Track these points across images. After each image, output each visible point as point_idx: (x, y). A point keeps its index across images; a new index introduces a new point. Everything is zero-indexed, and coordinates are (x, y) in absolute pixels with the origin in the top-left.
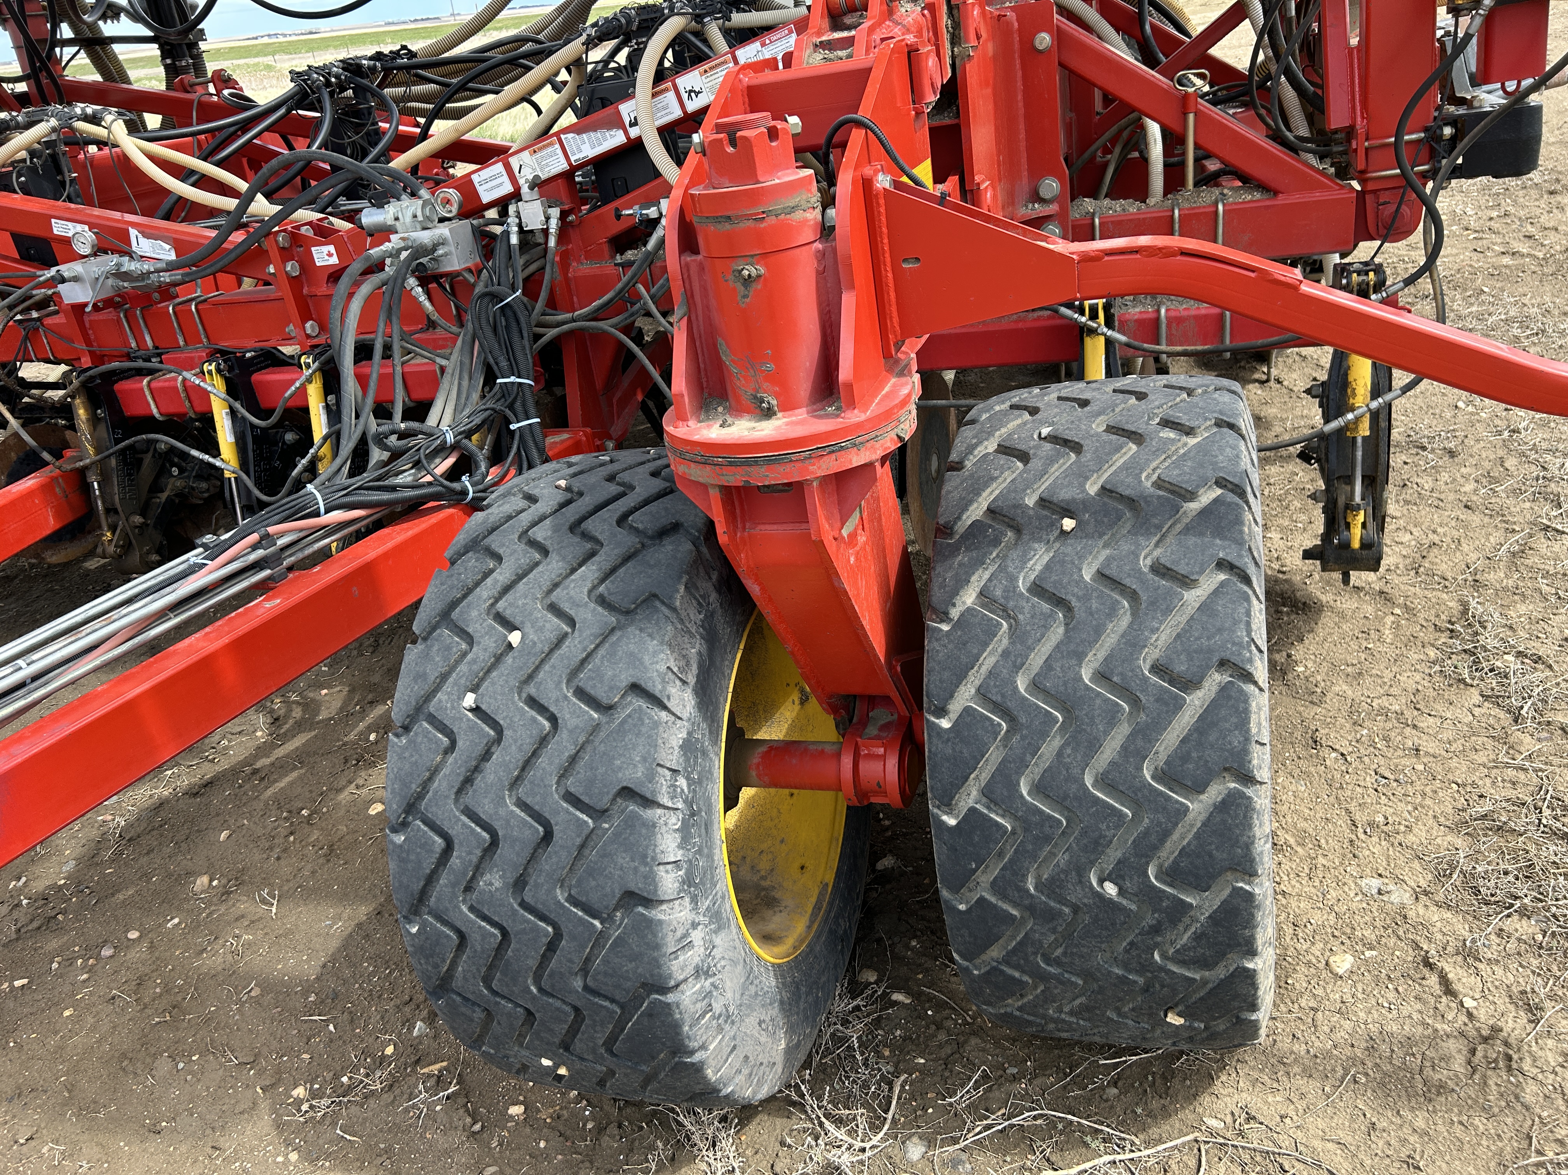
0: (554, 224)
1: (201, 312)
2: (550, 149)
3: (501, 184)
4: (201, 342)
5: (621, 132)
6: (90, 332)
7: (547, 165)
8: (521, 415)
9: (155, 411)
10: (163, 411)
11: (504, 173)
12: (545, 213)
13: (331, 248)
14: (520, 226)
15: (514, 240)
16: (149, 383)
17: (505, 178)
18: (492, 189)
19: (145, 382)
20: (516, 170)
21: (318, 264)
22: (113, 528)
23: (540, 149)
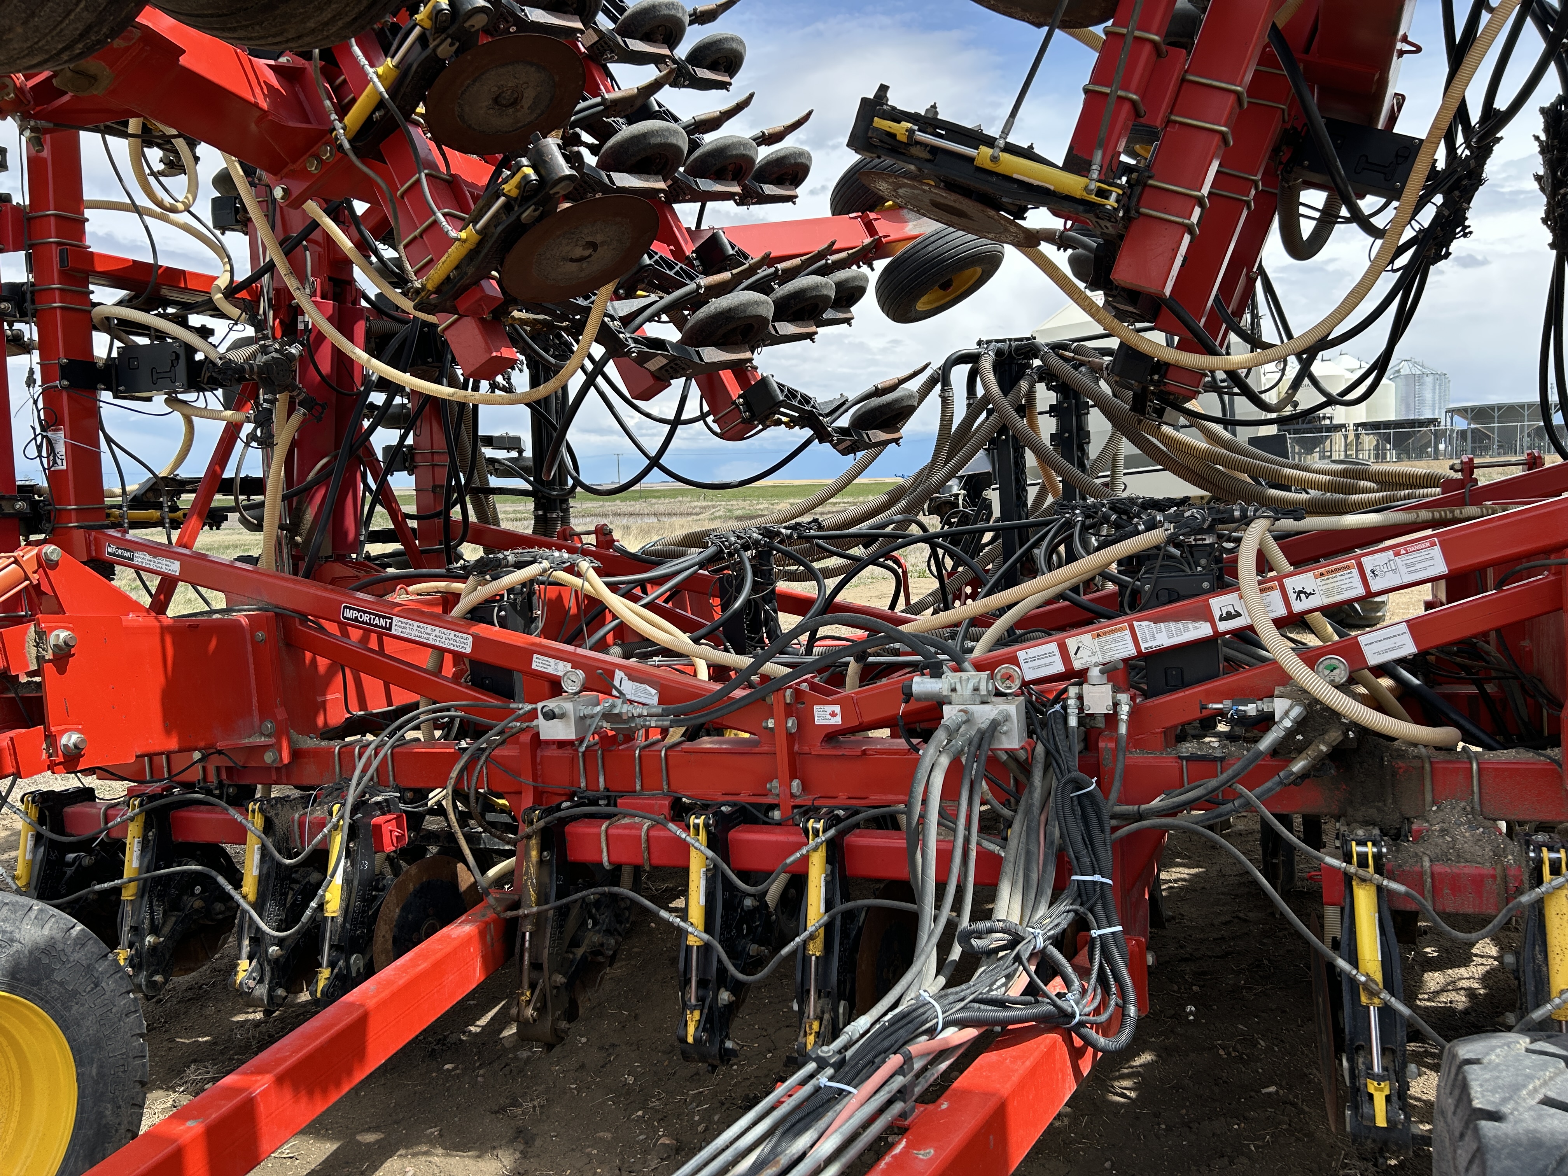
0: (1125, 709)
1: (670, 758)
2: (1118, 634)
3: (1051, 664)
4: (662, 789)
5: (1208, 624)
6: (539, 767)
7: (1111, 649)
8: (1104, 921)
9: (605, 858)
10: (613, 859)
11: (1057, 653)
12: (1113, 698)
13: (837, 709)
14: (1081, 709)
15: (1073, 722)
16: (607, 828)
17: (1058, 658)
18: (1039, 667)
19: (604, 827)
20: (1072, 652)
21: (817, 723)
22: (533, 987)
23: (1105, 634)
